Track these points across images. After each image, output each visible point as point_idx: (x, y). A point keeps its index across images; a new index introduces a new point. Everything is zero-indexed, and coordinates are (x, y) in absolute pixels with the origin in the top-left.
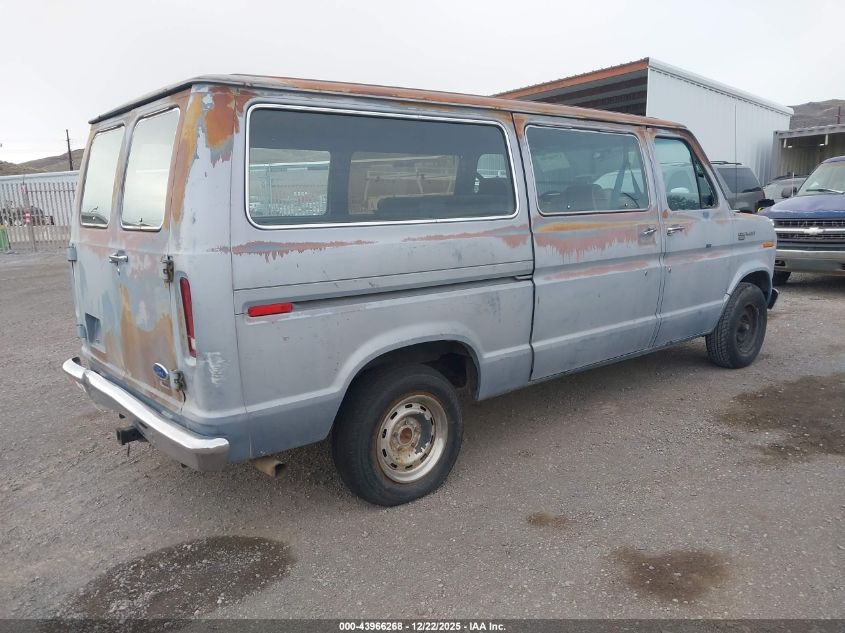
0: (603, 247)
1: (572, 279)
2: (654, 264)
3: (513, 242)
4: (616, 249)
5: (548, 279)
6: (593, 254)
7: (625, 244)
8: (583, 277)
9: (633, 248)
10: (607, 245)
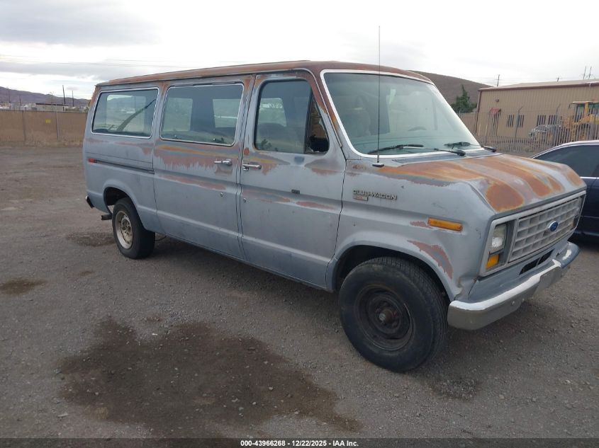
0: (188, 166)
1: (171, 180)
2: (230, 190)
3: (146, 151)
4: (197, 169)
5: (160, 176)
6: (182, 169)
7: (204, 168)
8: (177, 181)
9: (210, 172)
10: (191, 165)
